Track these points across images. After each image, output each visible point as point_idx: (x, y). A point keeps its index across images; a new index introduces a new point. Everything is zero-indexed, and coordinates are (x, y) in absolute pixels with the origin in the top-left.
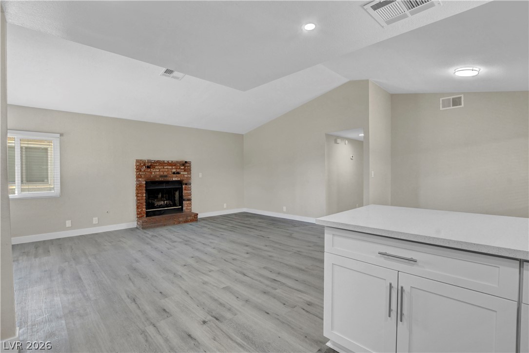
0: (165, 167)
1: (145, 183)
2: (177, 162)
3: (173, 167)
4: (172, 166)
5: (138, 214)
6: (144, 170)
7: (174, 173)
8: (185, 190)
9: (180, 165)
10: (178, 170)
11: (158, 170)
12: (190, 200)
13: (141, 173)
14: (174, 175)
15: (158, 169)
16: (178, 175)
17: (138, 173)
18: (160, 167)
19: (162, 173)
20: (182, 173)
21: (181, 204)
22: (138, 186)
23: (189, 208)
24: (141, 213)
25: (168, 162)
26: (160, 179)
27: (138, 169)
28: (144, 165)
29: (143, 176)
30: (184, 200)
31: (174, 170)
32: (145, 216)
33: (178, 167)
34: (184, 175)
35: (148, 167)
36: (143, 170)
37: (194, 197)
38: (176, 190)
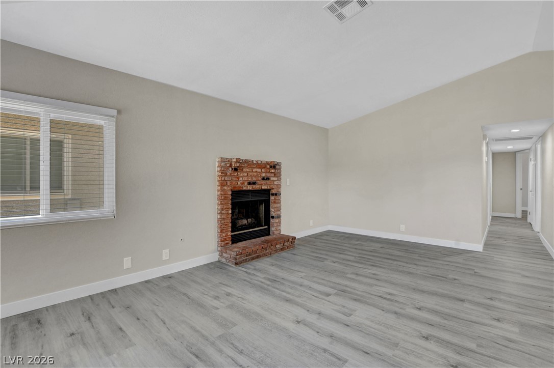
0: (254, 170)
1: (230, 193)
2: (267, 163)
3: (263, 170)
4: (261, 168)
5: (222, 241)
6: (230, 174)
7: (263, 179)
8: (275, 202)
9: (271, 167)
10: (268, 175)
11: (246, 175)
12: (279, 217)
13: (226, 178)
14: (264, 182)
15: (247, 172)
16: (267, 181)
17: (223, 179)
18: (248, 170)
19: (250, 179)
20: (272, 179)
21: (268, 223)
22: (223, 198)
23: (278, 228)
24: (225, 240)
25: (257, 162)
26: (249, 188)
27: (223, 173)
28: (231, 165)
29: (229, 183)
30: (273, 217)
31: (264, 175)
32: (230, 243)
33: (268, 171)
34: (274, 181)
35: (236, 169)
36: (228, 174)
37: (283, 213)
38: (261, 202)
